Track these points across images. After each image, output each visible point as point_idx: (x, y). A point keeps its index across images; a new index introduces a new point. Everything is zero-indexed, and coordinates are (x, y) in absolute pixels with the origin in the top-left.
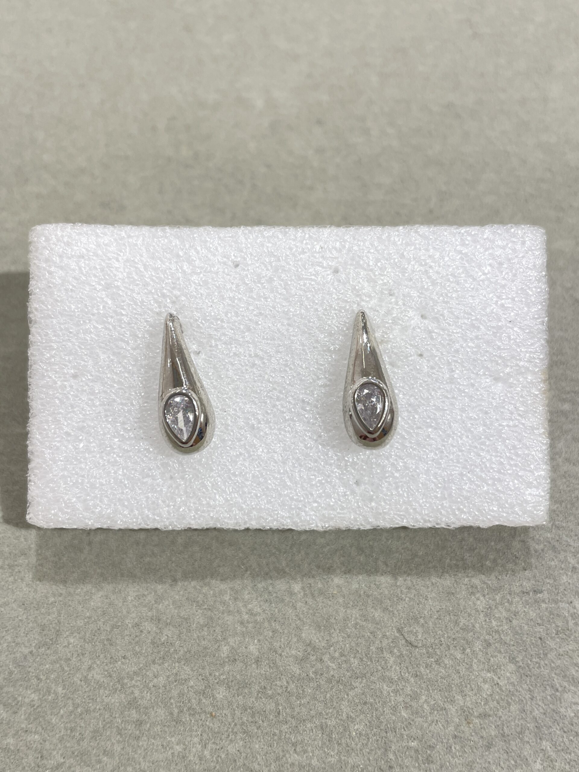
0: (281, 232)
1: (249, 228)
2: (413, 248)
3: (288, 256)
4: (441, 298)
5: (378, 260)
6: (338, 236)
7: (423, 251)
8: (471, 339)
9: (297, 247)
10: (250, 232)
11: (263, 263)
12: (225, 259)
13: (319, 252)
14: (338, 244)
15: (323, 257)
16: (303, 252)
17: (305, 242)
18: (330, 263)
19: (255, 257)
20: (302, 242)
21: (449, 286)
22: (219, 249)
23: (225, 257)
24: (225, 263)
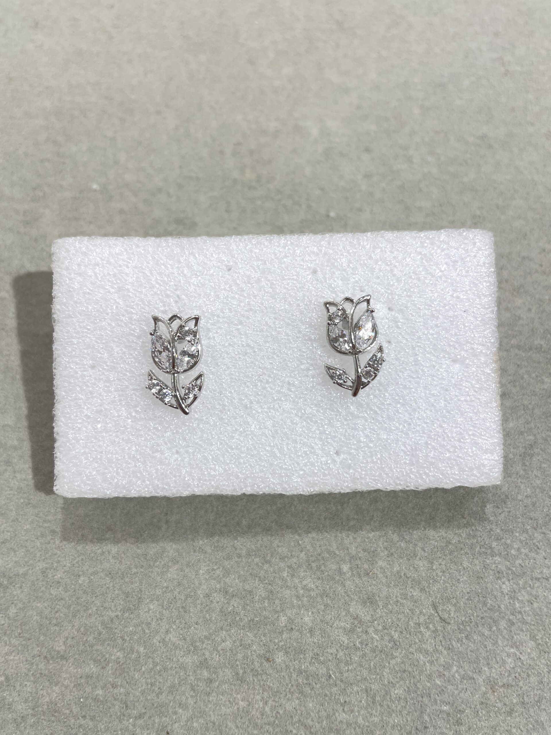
0: (267, 240)
1: (239, 237)
2: (379, 250)
3: (273, 259)
4: (405, 293)
5: (350, 262)
6: (315, 242)
7: (388, 253)
8: (432, 328)
9: (280, 252)
10: (240, 240)
11: (251, 266)
12: (219, 264)
13: (300, 256)
14: (316, 248)
15: (303, 260)
16: (286, 256)
17: (287, 248)
18: (309, 265)
19: (245, 261)
20: (285, 249)
21: (411, 282)
22: (214, 255)
23: (219, 262)
24: (219, 267)
